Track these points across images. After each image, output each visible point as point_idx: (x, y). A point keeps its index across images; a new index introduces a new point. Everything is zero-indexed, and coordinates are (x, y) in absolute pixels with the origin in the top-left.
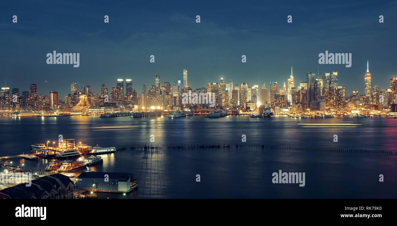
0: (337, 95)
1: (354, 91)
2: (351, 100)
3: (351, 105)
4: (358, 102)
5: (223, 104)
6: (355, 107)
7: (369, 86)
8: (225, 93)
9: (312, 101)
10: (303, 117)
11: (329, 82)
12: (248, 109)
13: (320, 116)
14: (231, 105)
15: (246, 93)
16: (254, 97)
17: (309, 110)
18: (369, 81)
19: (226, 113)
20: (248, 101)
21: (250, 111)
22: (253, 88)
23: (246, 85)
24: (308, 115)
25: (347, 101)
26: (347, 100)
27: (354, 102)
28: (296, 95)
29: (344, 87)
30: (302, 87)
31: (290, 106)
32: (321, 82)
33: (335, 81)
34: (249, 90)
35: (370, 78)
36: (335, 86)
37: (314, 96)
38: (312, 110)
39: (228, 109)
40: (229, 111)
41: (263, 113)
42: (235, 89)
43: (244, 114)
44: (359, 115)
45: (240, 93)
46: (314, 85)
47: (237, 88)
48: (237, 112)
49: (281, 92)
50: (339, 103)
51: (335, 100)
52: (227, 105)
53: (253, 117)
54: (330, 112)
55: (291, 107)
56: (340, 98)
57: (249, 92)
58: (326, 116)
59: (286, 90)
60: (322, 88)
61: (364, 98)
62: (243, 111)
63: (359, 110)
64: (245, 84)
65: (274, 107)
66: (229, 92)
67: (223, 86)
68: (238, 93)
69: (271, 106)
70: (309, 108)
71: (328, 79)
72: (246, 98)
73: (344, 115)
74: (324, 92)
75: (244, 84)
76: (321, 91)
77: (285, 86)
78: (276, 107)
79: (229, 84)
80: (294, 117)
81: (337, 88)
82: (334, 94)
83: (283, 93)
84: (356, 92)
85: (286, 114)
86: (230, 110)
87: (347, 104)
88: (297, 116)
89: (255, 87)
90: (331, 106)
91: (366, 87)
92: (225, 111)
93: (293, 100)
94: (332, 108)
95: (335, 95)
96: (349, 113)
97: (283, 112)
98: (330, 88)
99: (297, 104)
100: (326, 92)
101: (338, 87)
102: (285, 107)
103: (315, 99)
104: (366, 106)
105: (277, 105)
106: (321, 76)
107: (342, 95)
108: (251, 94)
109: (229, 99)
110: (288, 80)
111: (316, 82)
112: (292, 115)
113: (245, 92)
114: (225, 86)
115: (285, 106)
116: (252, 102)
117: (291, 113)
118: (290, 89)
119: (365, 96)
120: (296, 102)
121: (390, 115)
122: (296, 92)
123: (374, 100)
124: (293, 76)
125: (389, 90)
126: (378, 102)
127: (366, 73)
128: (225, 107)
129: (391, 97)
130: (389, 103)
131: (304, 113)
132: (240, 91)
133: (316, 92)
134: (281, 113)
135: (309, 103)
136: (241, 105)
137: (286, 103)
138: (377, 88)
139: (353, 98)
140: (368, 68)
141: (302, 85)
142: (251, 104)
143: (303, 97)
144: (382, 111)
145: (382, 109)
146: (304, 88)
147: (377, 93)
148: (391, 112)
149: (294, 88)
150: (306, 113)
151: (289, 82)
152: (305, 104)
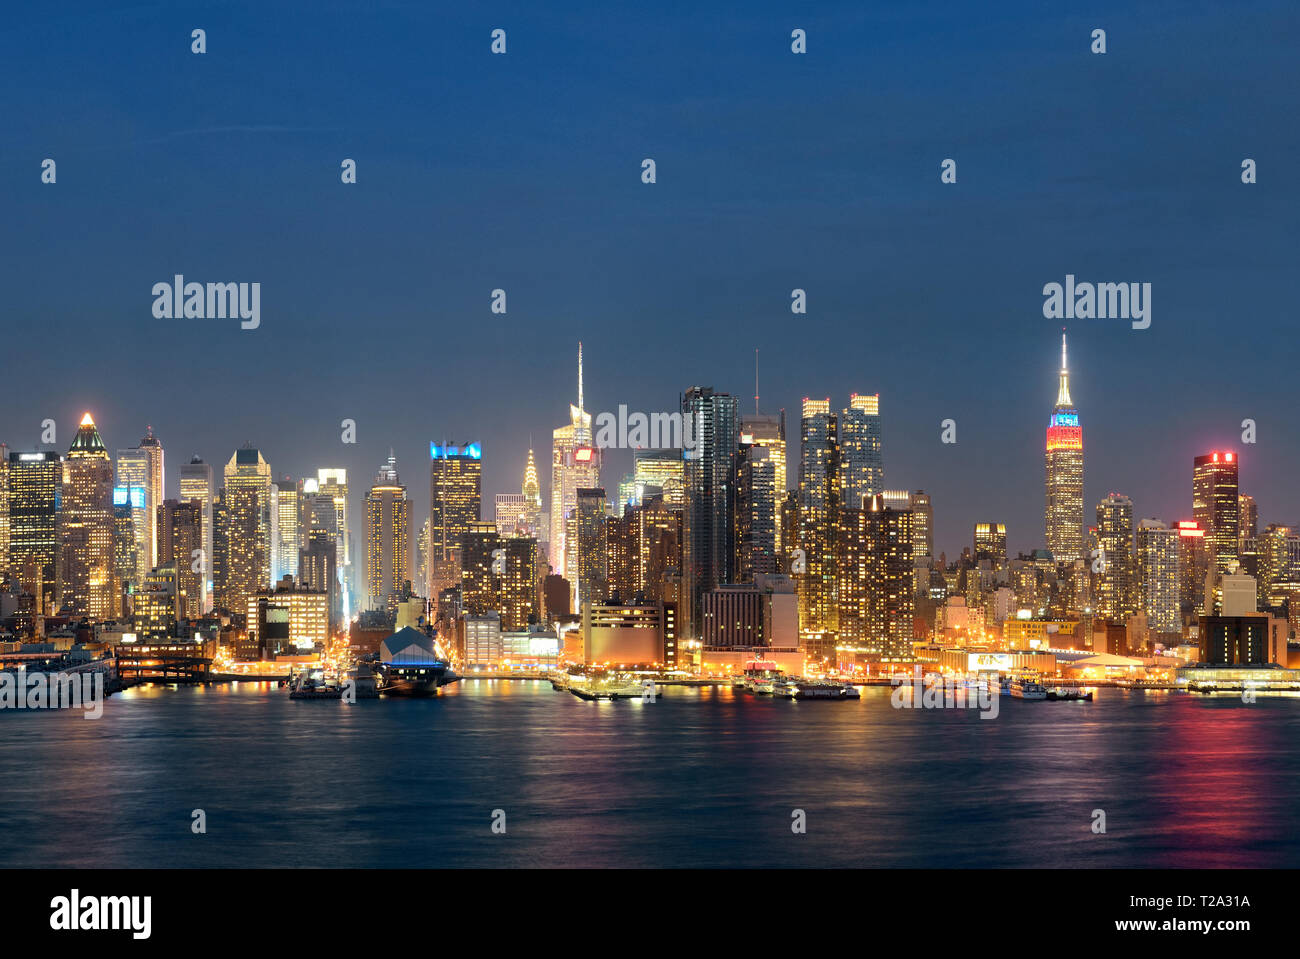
0: (879, 551)
1: (983, 522)
2: (963, 583)
3: (963, 620)
4: (1005, 596)
5: (96, 606)
6: (988, 629)
7: (1074, 494)
8: (107, 522)
9: (718, 589)
11: (824, 458)
12: (273, 637)
13: (770, 689)
14: (156, 611)
15: (262, 527)
16: (319, 550)
17: (693, 651)
18: (1073, 462)
19: (119, 669)
20: (273, 584)
21: (292, 651)
22: (310, 486)
23: (263, 467)
24: (691, 684)
25: (936, 593)
26: (943, 584)
27: (984, 598)
28: (611, 539)
29: (920, 493)
30: (648, 489)
31: (567, 618)
32: (776, 457)
33: (867, 456)
34: (282, 501)
35: (1080, 446)
36: (865, 488)
37: (731, 555)
38: (718, 644)
39: (129, 638)
40: (139, 657)
41: (378, 668)
42: (184, 492)
43: (243, 679)
44: (1016, 690)
45: (215, 522)
46: (732, 473)
47: (195, 491)
48: (197, 661)
49: (508, 517)
50: (890, 605)
51: (865, 583)
52: (126, 610)
53: (310, 693)
54: (833, 663)
55: (573, 626)
56: (895, 566)
57: (284, 513)
58: (808, 693)
59: (539, 503)
60: (780, 495)
61: (1040, 575)
62: (242, 656)
63: (1012, 652)
64: (255, 461)
65: (460, 621)
66: (136, 518)
67: (91, 472)
68: (206, 520)
69: (441, 616)
70: (697, 633)
71: (819, 441)
72: (261, 557)
74: (795, 529)
75: (247, 458)
76: (778, 518)
77: (531, 475)
78: (471, 627)
79: (140, 456)
80: (595, 698)
81: (880, 500)
82: (854, 542)
83: (522, 524)
84: (993, 529)
85: (543, 677)
86: (145, 650)
87: (939, 614)
88: (620, 691)
89: (323, 481)
90: (841, 624)
91: (1052, 501)
92: (108, 654)
93: (592, 578)
94: (848, 639)
95: (862, 548)
96: (951, 674)
97: (521, 658)
98: (833, 499)
99: (616, 602)
100: (809, 526)
101: (885, 495)
102: (534, 625)
103: (732, 565)
104: (1053, 627)
105: (477, 612)
106: (777, 419)
107: (908, 549)
108: (300, 530)
109: (142, 565)
110: (557, 434)
111: (742, 458)
112: (580, 682)
113: (252, 518)
114: (106, 476)
115: (533, 619)
116: (300, 592)
117: (575, 671)
118: (566, 497)
119: (1051, 560)
120: (606, 590)
121: (1192, 688)
122: (612, 519)
123: (1105, 587)
124: (586, 409)
125: (1189, 529)
126: (1126, 600)
127: (1057, 411)
128: (111, 624)
129: (1197, 569)
130: (1187, 609)
131: (661, 670)
132: (217, 507)
133: (740, 522)
134: (507, 664)
135: (699, 597)
136: (225, 613)
137: (543, 596)
138: (1117, 510)
139: (978, 572)
140: (1064, 382)
141: (646, 470)
142: (294, 599)
143: (657, 555)
144: (1149, 661)
145: (1150, 645)
146: (660, 497)
147: (1120, 546)
148: (1199, 667)
149: (598, 493)
150: (679, 672)
151: (561, 448)
152: (672, 606)
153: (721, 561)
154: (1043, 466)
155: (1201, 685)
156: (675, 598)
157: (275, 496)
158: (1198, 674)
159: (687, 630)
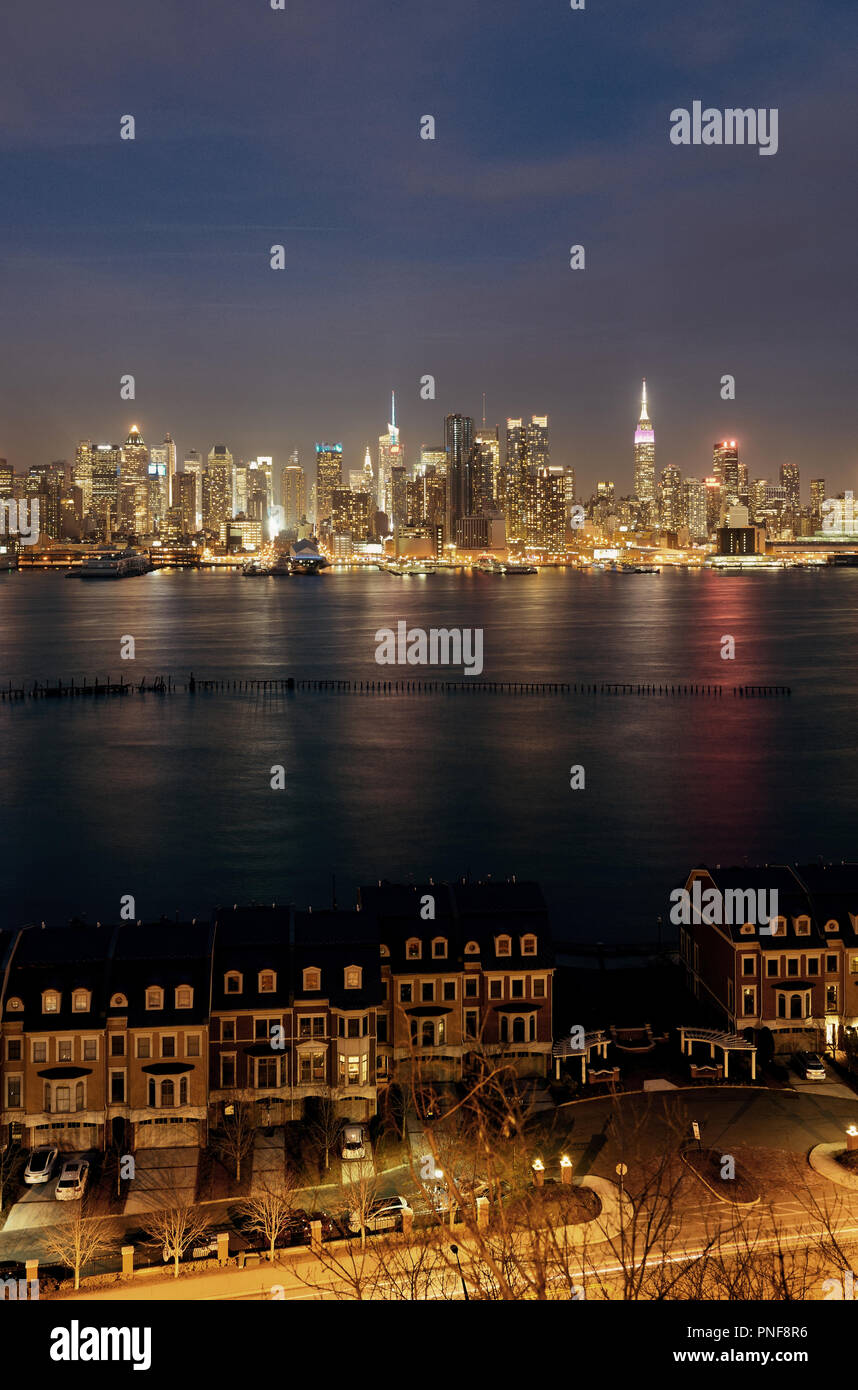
0: (547, 497)
1: (602, 481)
2: (591, 513)
3: (592, 532)
4: (614, 520)
5: (139, 527)
6: (604, 537)
7: (650, 466)
8: (145, 483)
9: (464, 518)
10: (434, 573)
11: (519, 450)
12: (233, 543)
13: (492, 569)
14: (171, 530)
15: (228, 486)
16: (258, 498)
17: (452, 550)
18: (649, 449)
19: (151, 560)
20: (234, 516)
21: (243, 551)
22: (253, 466)
24: (451, 567)
27: (602, 521)
28: (409, 493)
29: (568, 467)
30: (428, 467)
31: (386, 534)
32: (494, 449)
33: (541, 448)
34: (238, 473)
35: (652, 440)
36: (540, 465)
37: (471, 500)
38: (465, 546)
39: (157, 543)
40: (162, 554)
41: (288, 560)
42: (186, 468)
43: (217, 565)
44: (620, 568)
45: (203, 484)
46: (471, 458)
47: (193, 467)
48: (193, 556)
49: (356, 482)
50: (553, 525)
51: (540, 514)
52: (155, 529)
53: (252, 573)
54: (524, 556)
55: (389, 538)
56: (556, 505)
57: (240, 480)
58: (511, 571)
59: (372, 475)
60: (496, 469)
61: (632, 508)
62: (217, 553)
63: (617, 548)
64: (224, 452)
65: (331, 536)
66: (161, 481)
67: (137, 457)
68: (198, 483)
69: (321, 533)
70: (453, 540)
71: (517, 439)
72: (228, 502)
73: (569, 566)
74: (504, 487)
75: (220, 450)
76: (495, 481)
77: (368, 460)
78: (337, 539)
79: (163, 448)
80: (401, 575)
82: (535, 493)
83: (363, 485)
84: (607, 485)
85: (374, 563)
86: (166, 550)
87: (579, 529)
88: (414, 571)
89: (260, 463)
90: (528, 535)
91: (639, 470)
92: (146, 552)
93: (399, 514)
94: (531, 543)
95: (539, 496)
96: (585, 560)
97: (362, 554)
98: (523, 470)
99: (412, 525)
100: (511, 485)
101: (551, 469)
102: (369, 537)
103: (471, 506)
104: (639, 535)
105: (339, 530)
106: (494, 430)
107: (563, 496)
108: (248, 489)
109: (164, 505)
110: (381, 439)
111: (477, 451)
112: (393, 565)
113: (224, 482)
114: (145, 459)
115: (369, 535)
116: (248, 520)
117: (390, 561)
118: (386, 472)
119: (637, 500)
120: (406, 520)
121: (713, 566)
122: (409, 483)
123: (666, 514)
124: (396, 426)
125: (712, 482)
126: (677, 521)
127: (640, 423)
128: (147, 536)
129: (716, 503)
130: (710, 525)
131: (435, 560)
132: (204, 476)
133: (475, 483)
134: (356, 558)
135: (454, 522)
136: (208, 531)
137: (374, 522)
138: (672, 473)
139: (599, 507)
140: (644, 407)
141: (427, 457)
142: (244, 524)
143: (433, 501)
144: (690, 552)
145: (691, 544)
146: (435, 471)
147: (674, 492)
148: (717, 555)
149: (402, 470)
150: (443, 561)
151: (383, 446)
152: (441, 527)
153: (466, 502)
154: (633, 451)
155: (718, 564)
156: (442, 522)
157: (234, 470)
158: (717, 559)
159: (448, 539)
